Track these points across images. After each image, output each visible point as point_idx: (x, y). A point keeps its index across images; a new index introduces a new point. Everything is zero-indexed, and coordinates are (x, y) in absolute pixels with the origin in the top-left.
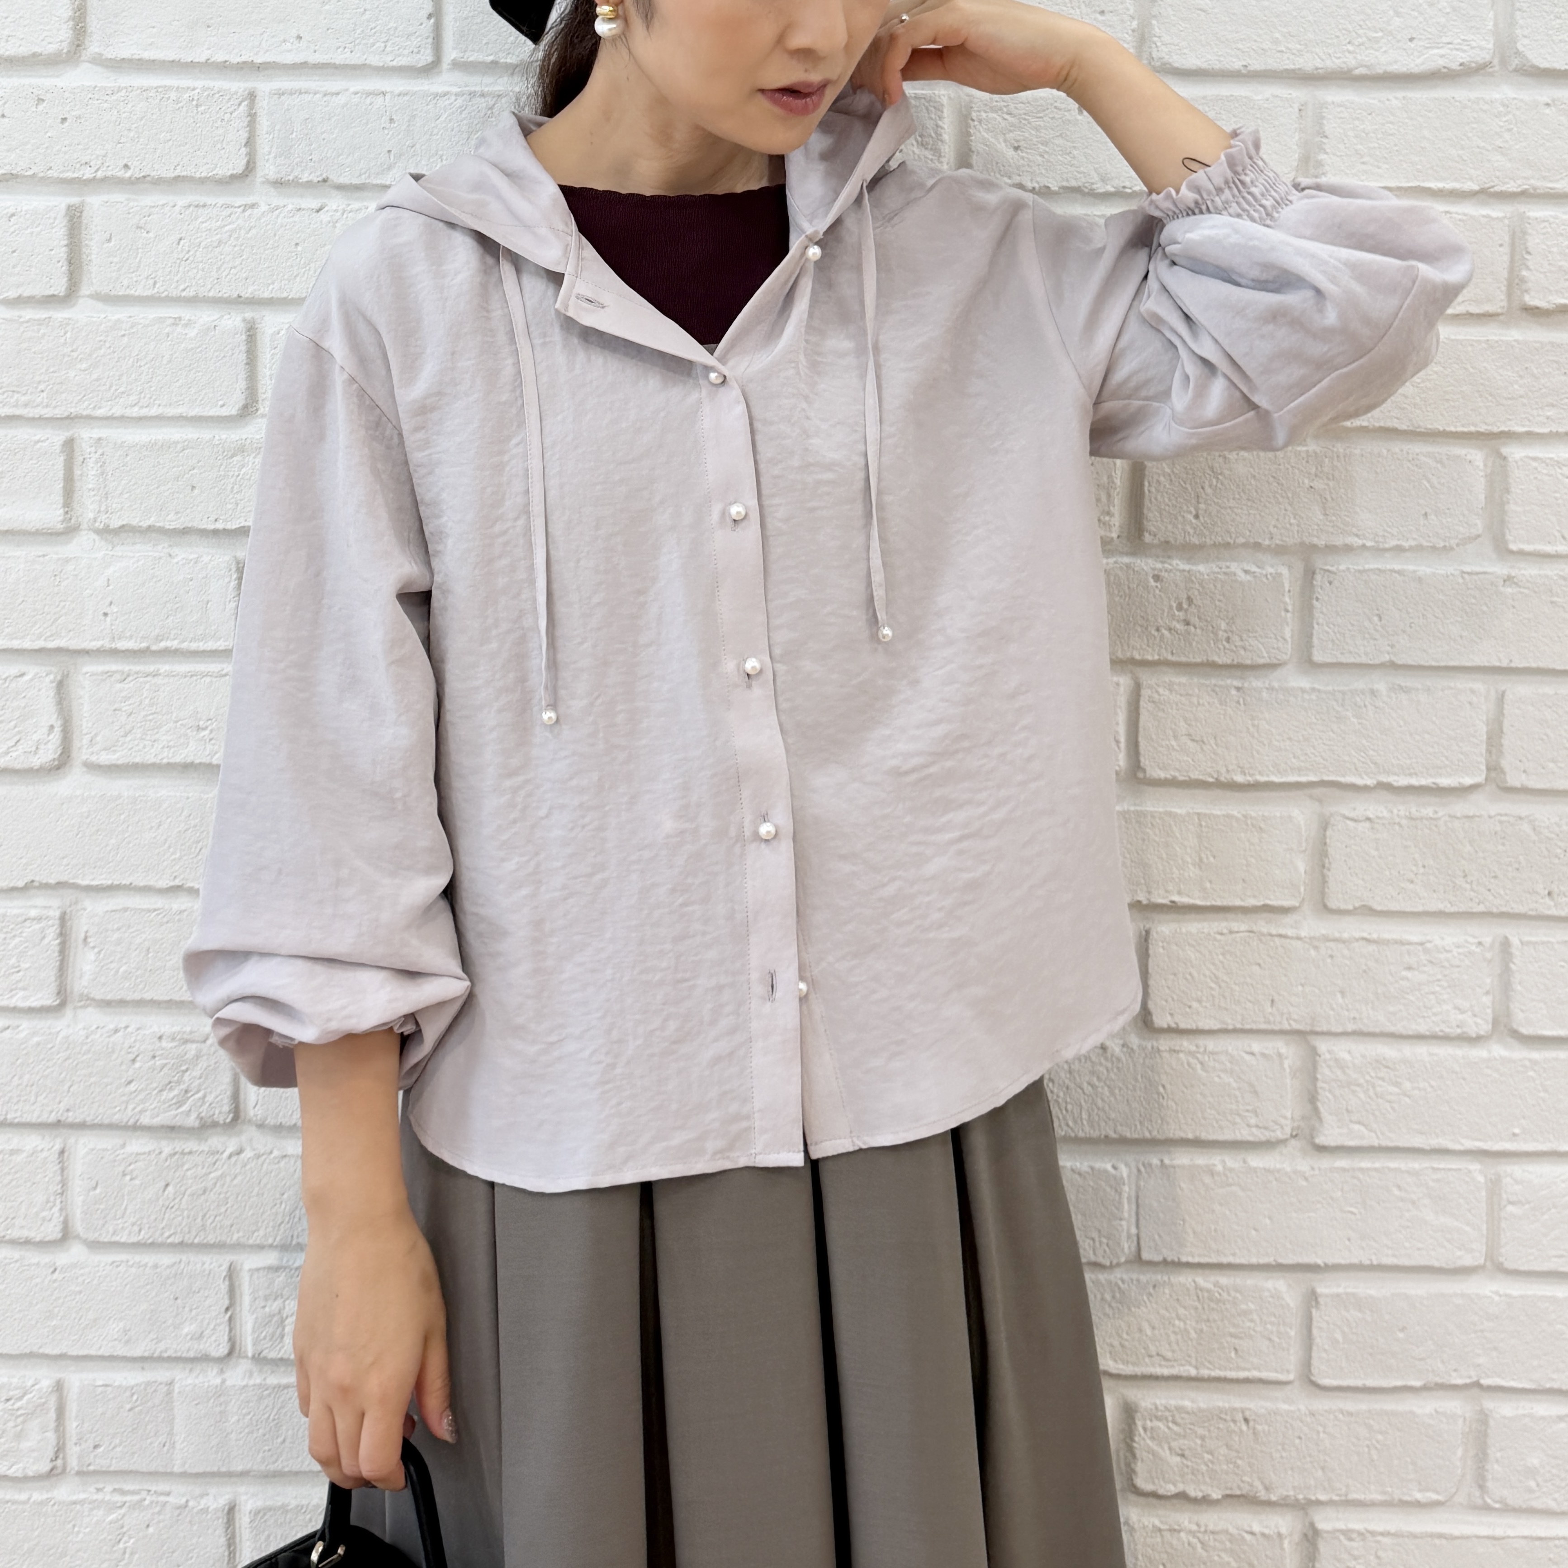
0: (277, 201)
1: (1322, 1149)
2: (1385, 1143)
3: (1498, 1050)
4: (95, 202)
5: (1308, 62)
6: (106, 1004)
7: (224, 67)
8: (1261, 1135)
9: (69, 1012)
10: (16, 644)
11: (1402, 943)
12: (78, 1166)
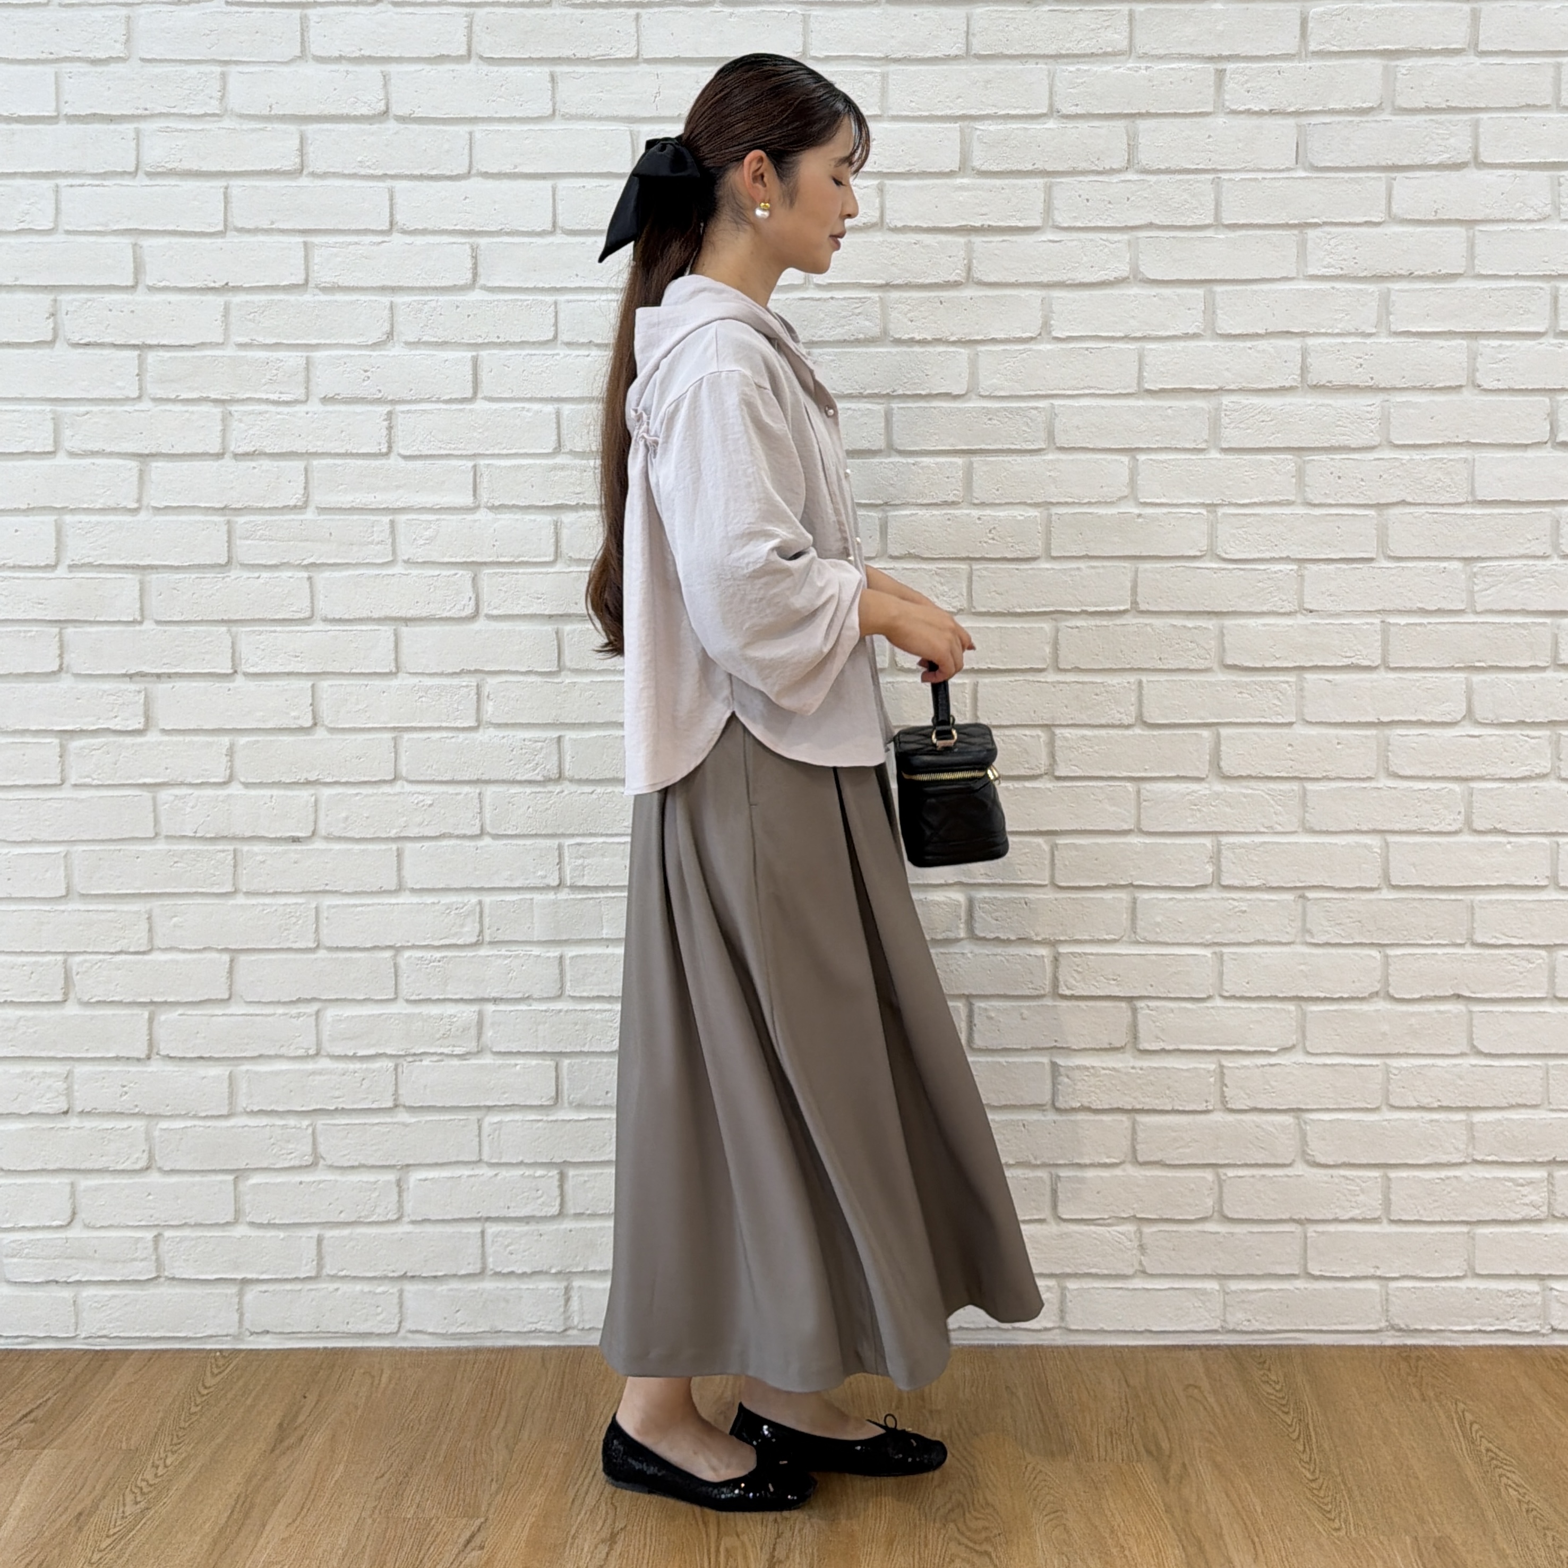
0: (568, 352)
1: (1059, 778)
2: (1087, 774)
3: (1138, 731)
4: (484, 353)
5: (1045, 279)
6: (499, 726)
7: (542, 290)
8: (1030, 773)
9: (481, 730)
10: (453, 560)
11: (1093, 683)
12: (487, 800)
